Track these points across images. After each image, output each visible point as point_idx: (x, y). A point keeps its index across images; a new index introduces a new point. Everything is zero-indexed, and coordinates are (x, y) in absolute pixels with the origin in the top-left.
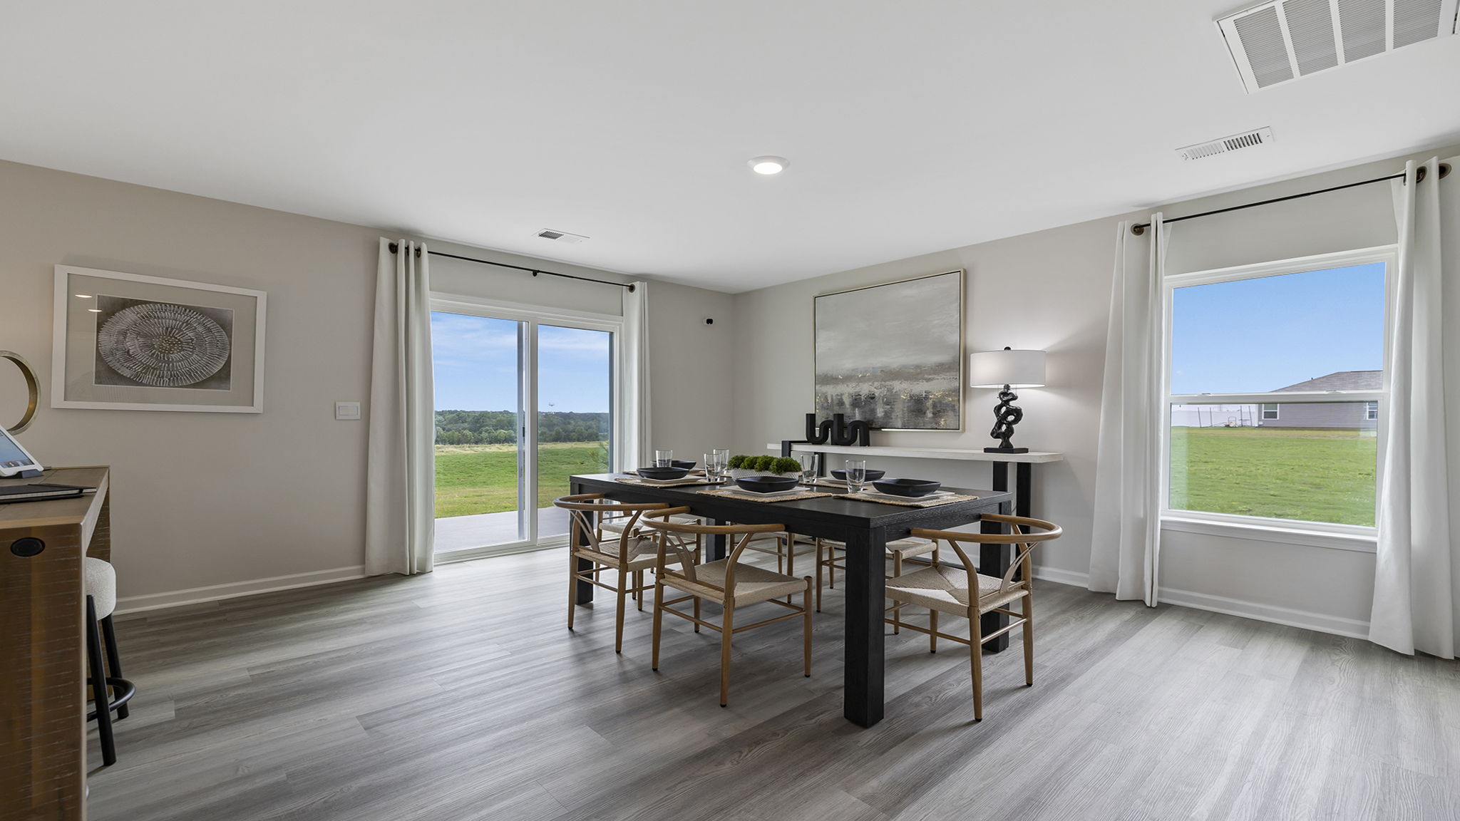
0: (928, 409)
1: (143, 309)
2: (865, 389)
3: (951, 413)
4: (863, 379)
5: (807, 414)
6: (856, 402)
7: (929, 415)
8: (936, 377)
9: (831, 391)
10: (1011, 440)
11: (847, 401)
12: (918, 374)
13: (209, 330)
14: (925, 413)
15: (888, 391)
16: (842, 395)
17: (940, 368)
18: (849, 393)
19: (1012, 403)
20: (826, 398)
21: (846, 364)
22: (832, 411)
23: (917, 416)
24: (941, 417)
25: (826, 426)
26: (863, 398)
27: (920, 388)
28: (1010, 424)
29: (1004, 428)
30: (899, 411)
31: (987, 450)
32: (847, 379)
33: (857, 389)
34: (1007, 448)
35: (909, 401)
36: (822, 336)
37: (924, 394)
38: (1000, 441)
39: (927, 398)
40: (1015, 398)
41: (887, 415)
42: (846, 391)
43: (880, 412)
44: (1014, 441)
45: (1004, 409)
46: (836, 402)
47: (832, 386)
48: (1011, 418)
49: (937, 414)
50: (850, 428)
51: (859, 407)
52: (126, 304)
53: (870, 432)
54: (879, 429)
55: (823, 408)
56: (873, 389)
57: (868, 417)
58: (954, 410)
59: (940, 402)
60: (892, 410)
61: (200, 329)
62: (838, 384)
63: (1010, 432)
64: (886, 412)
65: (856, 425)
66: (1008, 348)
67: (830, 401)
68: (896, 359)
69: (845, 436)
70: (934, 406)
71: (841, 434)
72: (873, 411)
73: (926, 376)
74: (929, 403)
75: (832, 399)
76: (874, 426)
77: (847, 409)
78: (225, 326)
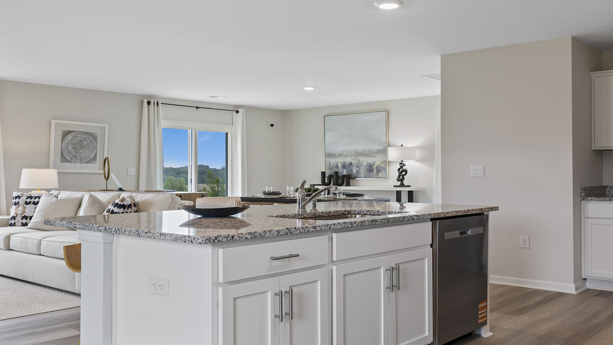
0: (374, 169)
1: (73, 134)
2: (348, 160)
3: (383, 171)
4: (346, 156)
5: (321, 172)
6: (344, 166)
7: (375, 172)
8: (377, 155)
9: (333, 161)
10: (404, 182)
11: (340, 166)
12: (370, 154)
13: (91, 141)
14: (373, 171)
15: (358, 161)
16: (337, 163)
17: (379, 152)
18: (341, 162)
19: (404, 167)
20: (330, 164)
21: (339, 148)
22: (333, 170)
23: (370, 172)
24: (379, 173)
25: (330, 177)
26: (347, 164)
27: (371, 160)
28: (403, 176)
29: (401, 177)
30: (363, 170)
31: (395, 186)
32: (340, 155)
33: (344, 160)
34: (402, 185)
35: (367, 166)
36: (328, 135)
37: (373, 163)
38: (400, 182)
39: (374, 164)
40: (405, 165)
41: (358, 172)
42: (340, 161)
43: (354, 171)
44: (405, 182)
45: (401, 170)
46: (335, 166)
47: (333, 158)
48: (404, 173)
49: (378, 171)
50: (341, 178)
51: (345, 168)
52: (69, 132)
53: (350, 180)
54: (354, 178)
55: (329, 169)
56: (351, 160)
57: (349, 172)
58: (384, 170)
59: (379, 167)
60: (360, 170)
61: (88, 140)
62: (335, 157)
63: (403, 179)
64: (357, 171)
65: (344, 176)
66: (402, 145)
67: (332, 165)
68: (360, 147)
69: (339, 182)
70: (377, 168)
71: (337, 181)
72: (351, 170)
73: (373, 155)
74: (375, 167)
75: (333, 164)
76: (352, 177)
77: (340, 170)
78: (96, 139)
